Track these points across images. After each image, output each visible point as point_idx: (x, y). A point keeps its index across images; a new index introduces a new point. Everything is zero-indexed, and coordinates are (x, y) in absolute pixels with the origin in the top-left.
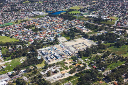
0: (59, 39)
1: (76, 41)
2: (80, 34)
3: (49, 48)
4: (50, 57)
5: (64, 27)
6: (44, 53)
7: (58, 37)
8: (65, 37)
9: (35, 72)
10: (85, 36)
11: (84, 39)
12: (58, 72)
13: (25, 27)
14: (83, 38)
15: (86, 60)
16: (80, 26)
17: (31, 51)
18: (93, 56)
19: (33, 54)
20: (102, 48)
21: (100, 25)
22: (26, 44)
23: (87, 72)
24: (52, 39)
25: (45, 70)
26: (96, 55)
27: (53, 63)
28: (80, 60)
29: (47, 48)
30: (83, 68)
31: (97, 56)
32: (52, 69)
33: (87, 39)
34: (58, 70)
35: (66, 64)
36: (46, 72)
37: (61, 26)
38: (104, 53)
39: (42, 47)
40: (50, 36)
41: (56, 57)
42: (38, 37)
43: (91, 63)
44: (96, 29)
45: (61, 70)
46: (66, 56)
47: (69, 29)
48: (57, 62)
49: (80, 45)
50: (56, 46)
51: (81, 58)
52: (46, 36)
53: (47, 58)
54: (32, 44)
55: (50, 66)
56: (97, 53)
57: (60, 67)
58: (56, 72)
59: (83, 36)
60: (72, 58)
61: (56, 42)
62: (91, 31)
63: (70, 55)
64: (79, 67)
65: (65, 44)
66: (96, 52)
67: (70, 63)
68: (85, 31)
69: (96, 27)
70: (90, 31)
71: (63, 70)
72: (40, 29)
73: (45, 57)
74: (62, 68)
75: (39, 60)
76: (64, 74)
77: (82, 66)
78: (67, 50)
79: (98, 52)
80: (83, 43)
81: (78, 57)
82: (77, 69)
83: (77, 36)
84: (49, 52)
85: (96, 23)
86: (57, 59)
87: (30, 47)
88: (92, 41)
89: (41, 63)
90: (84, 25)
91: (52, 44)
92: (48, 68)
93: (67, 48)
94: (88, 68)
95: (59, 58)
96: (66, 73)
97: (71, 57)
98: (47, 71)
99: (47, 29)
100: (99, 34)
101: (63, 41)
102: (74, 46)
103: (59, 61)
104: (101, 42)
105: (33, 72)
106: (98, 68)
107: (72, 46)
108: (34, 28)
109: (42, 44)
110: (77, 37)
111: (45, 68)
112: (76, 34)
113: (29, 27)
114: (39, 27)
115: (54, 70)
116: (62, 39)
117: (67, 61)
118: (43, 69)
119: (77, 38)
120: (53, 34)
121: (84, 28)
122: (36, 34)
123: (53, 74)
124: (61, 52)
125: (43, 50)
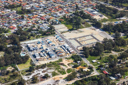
0: (56, 27)
1: (81, 32)
2: (88, 21)
3: (40, 40)
4: (39, 54)
5: (65, 9)
6: (31, 48)
7: (56, 24)
8: (66, 24)
9: (14, 76)
10: (97, 25)
11: (94, 30)
12: (49, 77)
13: (6, 7)
14: (92, 27)
15: (94, 61)
16: (90, 9)
17: (12, 43)
18: (106, 55)
19: (14, 49)
20: (120, 44)
21: (121, 9)
22: (6, 32)
23: (94, 79)
24: (45, 27)
25: (30, 74)
26: (110, 54)
27: (42, 63)
28: (85, 61)
29: (36, 40)
30: (88, 73)
31: (111, 57)
32: (41, 72)
33: (98, 30)
34: (50, 74)
35: (62, 67)
36: (31, 77)
37: (61, 7)
38: (123, 52)
39: (29, 39)
40: (43, 22)
41: (48, 54)
42: (24, 22)
43: (101, 66)
44: (114, 15)
45: (54, 74)
46: (63, 54)
47: (74, 14)
48: (49, 62)
49: (87, 38)
50: (50, 38)
51: (86, 57)
52: (37, 23)
53: (34, 56)
54: (14, 33)
55: (38, 68)
56: (112, 51)
57: (52, 71)
58: (46, 77)
59: (93, 25)
60: (72, 57)
61: (51, 32)
62: (106, 18)
63: (70, 53)
64: (82, 71)
65: (64, 35)
66: (110, 50)
67: (68, 64)
68: (97, 17)
69: (115, 11)
70: (104, 17)
71: (57, 74)
72: (29, 12)
73: (32, 53)
74: (56, 72)
75: (22, 58)
76: (57, 81)
77: (86, 69)
78: (67, 45)
79: (113, 50)
80: (92, 36)
81: (83, 57)
82: (78, 75)
83: (83, 24)
84: (39, 46)
85: (115, 6)
86: (51, 57)
87: (11, 38)
88: (107, 33)
89: (24, 63)
90: (97, 7)
91: (45, 34)
92: (35, 71)
93: (67, 42)
94: (95, 73)
95: (52, 57)
96: (62, 80)
97: (71, 55)
98: (33, 75)
99: (40, 11)
100: (119, 22)
101: (62, 30)
102: (78, 39)
103: (52, 61)
104: (119, 35)
105: (11, 76)
106: (110, 74)
107: (75, 39)
108: (19, 9)
109: (30, 34)
110: (83, 25)
111: (30, 70)
112: (83, 20)
113: (12, 7)
114: (28, 8)
115: (43, 74)
116: (61, 28)
117: (65, 62)
118: (27, 71)
119: (83, 27)
120: (48, 20)
121: (96, 12)
122: (23, 18)
123: (42, 80)
124: (57, 47)
125: (30, 43)
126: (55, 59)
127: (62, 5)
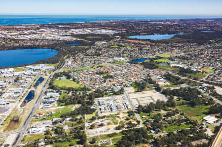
0: (125, 89)
1: (144, 93)
2: (153, 86)
3: (110, 98)
4: (105, 108)
5: (139, 76)
6: (101, 104)
7: (127, 86)
8: (135, 87)
9: (79, 122)
10: (158, 89)
11: (155, 92)
12: (104, 125)
13: (97, 73)
14: (154, 91)
15: (144, 116)
16: (158, 77)
17: (89, 99)
18: (155, 113)
19: (88, 103)
20: (170, 105)
21: (184, 78)
22: (89, 91)
23: (138, 131)
24: (117, 88)
25: (91, 122)
26: (160, 112)
27: (103, 114)
28: (137, 116)
29: (107, 98)
30: (134, 125)
31: (159, 115)
32: (99, 121)
33: (158, 93)
34: (105, 124)
35: (117, 119)
36: (91, 124)
37: (136, 75)
38: (171, 111)
39: (103, 96)
40: (119, 84)
41: (111, 108)
42: (105, 84)
43: (147, 121)
44: (175, 82)
45: (109, 124)
46: (122, 109)
47: (144, 80)
48: (109, 114)
49: (146, 98)
50: (118, 97)
51: (139, 113)
52: (114, 85)
53: (100, 109)
54: (95, 92)
55: (99, 118)
56: (161, 110)
57: (109, 121)
58: (101, 125)
59: (155, 89)
60: (128, 112)
61: (121, 92)
62: (169, 84)
63: (128, 109)
64: (131, 123)
65: (130, 95)
67: (123, 118)
68: (162, 83)
69: (178, 79)
71: (111, 124)
72: (111, 77)
73: (100, 107)
74: (111, 122)
75: (91, 110)
76: (109, 129)
77: (135, 122)
78: (127, 103)
79: (163, 109)
80: (151, 97)
81: (136, 112)
82: (126, 126)
83: (148, 87)
84: (108, 102)
85: (180, 75)
86: (112, 111)
87: (90, 95)
88: (164, 96)
89: (91, 114)
90: (165, 75)
91: (115, 94)
92: (96, 120)
93: (129, 100)
94: (141, 126)
95: (113, 110)
96: (112, 129)
97: (128, 110)
99: (119, 77)
100: (177, 88)
101: (130, 91)
102: (139, 99)
103: (112, 114)
104: (173, 98)
105: (78, 122)
106: (152, 128)
107: (137, 99)
108: (105, 75)
109: (105, 92)
110: (148, 89)
111: (93, 119)
112: (148, 85)
113: (101, 73)
114: (112, 74)
115: (100, 123)
117: (121, 115)
118: (90, 120)
119: (147, 90)
120: (122, 84)
121: (162, 79)
122: (105, 81)
123: (98, 127)
124: (120, 104)
125: (101, 99)
126: (115, 112)
127: (137, 73)
